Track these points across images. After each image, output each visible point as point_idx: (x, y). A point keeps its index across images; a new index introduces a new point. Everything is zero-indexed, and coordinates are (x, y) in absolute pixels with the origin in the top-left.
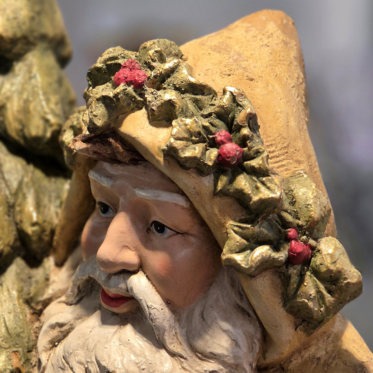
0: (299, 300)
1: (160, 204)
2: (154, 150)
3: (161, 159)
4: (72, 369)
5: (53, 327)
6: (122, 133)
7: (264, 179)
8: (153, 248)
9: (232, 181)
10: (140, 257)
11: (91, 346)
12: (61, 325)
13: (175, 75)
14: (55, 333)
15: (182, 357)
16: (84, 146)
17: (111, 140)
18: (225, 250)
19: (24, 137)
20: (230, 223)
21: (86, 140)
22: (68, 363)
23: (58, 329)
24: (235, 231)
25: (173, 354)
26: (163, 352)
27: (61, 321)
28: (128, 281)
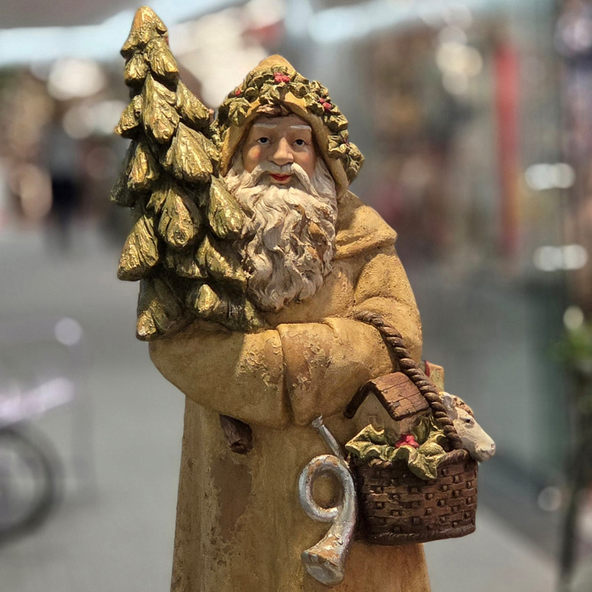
0: (350, 168)
1: (302, 131)
2: (302, 107)
3: (306, 111)
4: (276, 209)
5: (252, 196)
6: (286, 102)
7: (339, 116)
8: (299, 151)
9: (329, 118)
10: (294, 156)
11: (281, 198)
12: (255, 195)
13: (297, 77)
14: (254, 199)
15: (317, 197)
16: (271, 109)
17: (281, 106)
18: (330, 147)
19: (196, 119)
20: (328, 136)
21: (272, 107)
22: (272, 207)
23: (255, 197)
24: (332, 139)
25: (314, 196)
26: (310, 195)
27: (255, 193)
28: (292, 167)
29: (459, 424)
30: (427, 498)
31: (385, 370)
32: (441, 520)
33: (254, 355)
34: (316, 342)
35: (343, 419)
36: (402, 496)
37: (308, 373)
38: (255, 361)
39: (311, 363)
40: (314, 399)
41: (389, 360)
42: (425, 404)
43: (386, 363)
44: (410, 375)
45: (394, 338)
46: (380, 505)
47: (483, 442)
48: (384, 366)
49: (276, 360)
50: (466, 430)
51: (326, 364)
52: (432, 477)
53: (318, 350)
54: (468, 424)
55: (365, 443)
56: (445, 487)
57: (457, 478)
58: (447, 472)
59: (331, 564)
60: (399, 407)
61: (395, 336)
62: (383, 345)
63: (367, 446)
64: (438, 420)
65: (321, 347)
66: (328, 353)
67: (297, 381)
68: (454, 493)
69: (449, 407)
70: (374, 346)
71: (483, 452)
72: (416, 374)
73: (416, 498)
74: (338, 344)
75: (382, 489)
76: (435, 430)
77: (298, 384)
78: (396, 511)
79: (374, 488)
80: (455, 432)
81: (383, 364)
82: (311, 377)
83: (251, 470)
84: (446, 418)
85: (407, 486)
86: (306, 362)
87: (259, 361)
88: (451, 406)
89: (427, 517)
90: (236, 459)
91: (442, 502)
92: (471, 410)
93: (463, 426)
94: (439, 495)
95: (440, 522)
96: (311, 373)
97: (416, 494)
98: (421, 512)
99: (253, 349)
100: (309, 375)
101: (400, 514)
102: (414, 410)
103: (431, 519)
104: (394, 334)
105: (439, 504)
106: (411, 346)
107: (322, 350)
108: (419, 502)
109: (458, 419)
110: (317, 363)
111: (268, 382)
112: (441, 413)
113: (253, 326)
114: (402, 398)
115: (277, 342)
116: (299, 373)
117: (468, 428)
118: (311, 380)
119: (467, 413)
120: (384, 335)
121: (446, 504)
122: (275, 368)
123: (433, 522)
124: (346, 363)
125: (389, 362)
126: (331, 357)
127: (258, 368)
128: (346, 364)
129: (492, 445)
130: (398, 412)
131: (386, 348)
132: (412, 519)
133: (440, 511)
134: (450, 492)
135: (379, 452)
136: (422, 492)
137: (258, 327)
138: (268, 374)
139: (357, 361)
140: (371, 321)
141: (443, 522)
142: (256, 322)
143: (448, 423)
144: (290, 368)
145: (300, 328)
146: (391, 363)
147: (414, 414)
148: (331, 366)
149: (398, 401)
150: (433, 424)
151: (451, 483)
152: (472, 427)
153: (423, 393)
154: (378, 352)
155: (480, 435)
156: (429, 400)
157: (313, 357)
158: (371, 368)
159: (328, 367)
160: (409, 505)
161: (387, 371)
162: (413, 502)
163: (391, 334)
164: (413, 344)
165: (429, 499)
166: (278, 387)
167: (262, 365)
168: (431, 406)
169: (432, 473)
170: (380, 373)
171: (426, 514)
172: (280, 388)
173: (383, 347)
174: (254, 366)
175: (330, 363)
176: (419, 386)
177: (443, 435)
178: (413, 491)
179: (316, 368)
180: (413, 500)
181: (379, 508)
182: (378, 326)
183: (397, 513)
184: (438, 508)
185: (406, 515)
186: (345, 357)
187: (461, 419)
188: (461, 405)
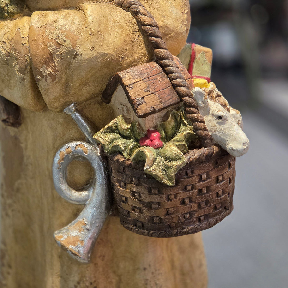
29: (210, 121)
30: (168, 199)
31: (140, 59)
32: (184, 217)
33: (6, 43)
34: (63, 33)
35: (100, 104)
36: (142, 195)
37: (53, 64)
38: (7, 49)
39: (57, 55)
40: (64, 90)
41: (145, 49)
42: (175, 98)
43: (141, 52)
44: (163, 67)
45: (149, 27)
46: (124, 199)
47: (235, 140)
48: (138, 55)
49: (23, 51)
50: (218, 126)
51: (72, 55)
52: (170, 183)
53: (65, 41)
54: (220, 121)
55: (112, 136)
56: (189, 188)
57: (204, 176)
58: (192, 172)
59: (72, 253)
60: (143, 105)
61: (150, 25)
62: (139, 33)
63: (113, 140)
64: (188, 115)
65: (67, 38)
66: (74, 45)
67: (41, 74)
68: (200, 191)
69: (200, 102)
70: (128, 35)
71: (233, 150)
72: (169, 66)
73: (156, 199)
74: (87, 35)
75: (125, 184)
76: (185, 125)
77: (42, 76)
78: (137, 208)
79: (119, 181)
80: (205, 129)
81: (138, 53)
82: (57, 69)
83: (22, 143)
84: (196, 115)
85: (147, 186)
86: (51, 54)
87: (11, 49)
88: (202, 101)
89: (167, 217)
90: (12, 130)
91: (187, 201)
92: (227, 103)
93: (215, 122)
94: (182, 195)
95: (183, 220)
96: (57, 64)
97: (156, 195)
98: (161, 213)
99: (6, 37)
100: (55, 66)
101: (141, 212)
102: (161, 106)
103: (173, 218)
104: (149, 23)
105: (183, 202)
106: (170, 34)
107: (68, 41)
108: (159, 204)
109: (210, 114)
110: (64, 55)
111: (18, 71)
112: (192, 109)
113: (8, 12)
114: (149, 93)
115: (26, 31)
116: (44, 66)
117: (220, 125)
118: (57, 71)
119: (221, 107)
120: (140, 24)
121: (191, 201)
122: (22, 58)
123: (175, 220)
124: (94, 54)
125: (144, 50)
126: (78, 49)
127: (9, 56)
128: (94, 56)
129: (244, 144)
130: (141, 110)
131: (141, 37)
132: (152, 218)
133: (184, 209)
134: (195, 191)
135: (123, 148)
136: (163, 194)
137: (13, 14)
138: (17, 64)
139: (107, 52)
140: (129, 7)
141: (187, 219)
142: (11, 8)
143: (197, 120)
144: (34, 60)
145: (51, 16)
146: (146, 52)
147: (160, 110)
148: (78, 58)
149: (143, 98)
150: (183, 119)
151: (197, 183)
152: (224, 124)
153: (175, 86)
154: (133, 42)
155: (231, 132)
156: (180, 95)
157: (59, 48)
158: (122, 58)
159: (74, 58)
160: (149, 205)
161: (142, 60)
162: (153, 202)
163: (146, 23)
164: (173, 31)
165: (171, 200)
166: (25, 77)
167: (12, 54)
168: (181, 100)
169: (170, 179)
170: (134, 62)
171: (167, 213)
172: (27, 78)
173: (139, 36)
174: (5, 54)
175: (76, 54)
176: (171, 79)
177: (192, 132)
178: (153, 192)
179: (62, 59)
180: (153, 201)
181: (123, 201)
182: (135, 13)
183: (138, 210)
184: (182, 207)
185: (146, 213)
186: (93, 48)
187: (213, 115)
188: (216, 97)
